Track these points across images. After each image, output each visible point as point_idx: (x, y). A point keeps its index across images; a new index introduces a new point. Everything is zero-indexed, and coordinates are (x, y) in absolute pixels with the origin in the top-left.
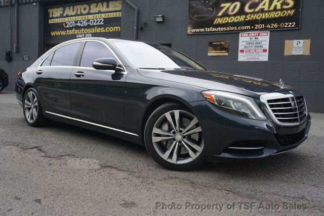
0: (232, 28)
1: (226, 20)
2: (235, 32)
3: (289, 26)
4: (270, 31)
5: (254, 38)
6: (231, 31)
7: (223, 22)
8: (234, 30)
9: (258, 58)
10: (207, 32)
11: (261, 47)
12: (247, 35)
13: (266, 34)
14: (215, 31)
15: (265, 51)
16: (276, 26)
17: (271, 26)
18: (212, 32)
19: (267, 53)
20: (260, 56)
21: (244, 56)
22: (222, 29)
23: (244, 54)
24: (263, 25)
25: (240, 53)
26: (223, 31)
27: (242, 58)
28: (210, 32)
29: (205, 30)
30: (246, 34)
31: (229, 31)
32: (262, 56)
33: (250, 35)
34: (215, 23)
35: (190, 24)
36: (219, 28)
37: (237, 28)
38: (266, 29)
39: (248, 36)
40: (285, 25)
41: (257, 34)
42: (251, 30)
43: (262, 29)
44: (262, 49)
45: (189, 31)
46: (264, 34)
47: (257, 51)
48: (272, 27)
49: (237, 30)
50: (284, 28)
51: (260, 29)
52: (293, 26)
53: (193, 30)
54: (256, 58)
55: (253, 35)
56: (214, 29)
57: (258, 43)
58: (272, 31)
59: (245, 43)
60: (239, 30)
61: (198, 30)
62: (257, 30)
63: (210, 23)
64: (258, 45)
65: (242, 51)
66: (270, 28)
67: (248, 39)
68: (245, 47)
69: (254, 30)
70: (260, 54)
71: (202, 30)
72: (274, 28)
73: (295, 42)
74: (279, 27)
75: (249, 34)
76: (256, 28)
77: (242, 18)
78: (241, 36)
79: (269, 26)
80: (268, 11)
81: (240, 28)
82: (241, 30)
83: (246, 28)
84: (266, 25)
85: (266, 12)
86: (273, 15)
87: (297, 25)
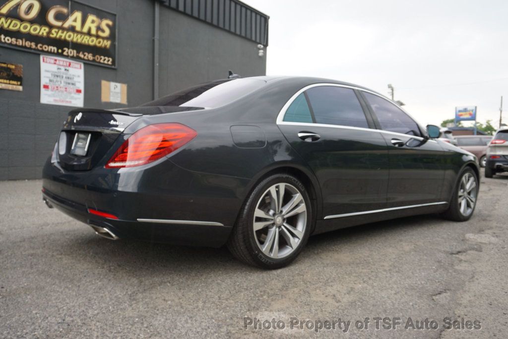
0: (28, 44)
1: (16, 25)
2: (32, 51)
3: (105, 62)
4: (85, 64)
5: (63, 69)
6: (26, 47)
7: (11, 27)
8: (31, 48)
9: (70, 102)
11: (73, 84)
12: (53, 61)
13: (79, 66)
15: (79, 91)
16: (90, 57)
17: (85, 55)
19: (82, 96)
20: (72, 98)
21: (49, 96)
22: (8, 40)
23: (49, 92)
24: (75, 51)
25: (43, 90)
26: (11, 44)
27: (46, 98)
30: (51, 59)
31: (22, 47)
32: (76, 99)
33: (57, 62)
36: (3, 37)
37: (36, 45)
38: (77, 58)
39: (55, 63)
40: (101, 59)
41: (68, 64)
42: (58, 54)
43: (73, 58)
44: (75, 88)
46: (77, 66)
47: (68, 90)
48: (86, 58)
49: (34, 49)
50: (100, 62)
51: (71, 57)
52: (109, 63)
54: (67, 102)
55: (61, 63)
57: (68, 78)
58: (87, 64)
59: (49, 75)
60: (38, 50)
62: (67, 57)
64: (69, 81)
65: (46, 87)
66: (84, 59)
67: (54, 68)
68: (50, 81)
69: (61, 55)
70: (73, 95)
72: (88, 60)
73: (113, 84)
74: (94, 60)
75: (56, 60)
76: (65, 53)
77: (43, 31)
78: (44, 61)
79: (81, 55)
80: (81, 33)
81: (41, 47)
82: (43, 51)
83: (51, 49)
84: (78, 52)
85: (78, 32)
86: (87, 40)
87: (113, 62)
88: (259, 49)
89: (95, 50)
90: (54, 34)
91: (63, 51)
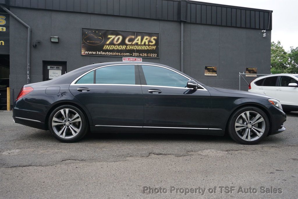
0: (117, 54)
1: (112, 47)
2: (119, 56)
3: (153, 56)
4: (142, 58)
6: (116, 55)
7: (111, 48)
8: (118, 55)
10: (98, 55)
13: (140, 60)
14: (104, 55)
16: (146, 55)
17: (143, 55)
18: (102, 55)
22: (110, 54)
24: (138, 54)
26: (111, 55)
28: (100, 55)
29: (96, 53)
30: (127, 58)
31: (115, 55)
33: (130, 59)
34: (104, 48)
35: (83, 47)
36: (107, 53)
37: (121, 54)
38: (139, 56)
39: (129, 60)
40: (151, 55)
41: (135, 59)
42: (130, 56)
43: (137, 56)
45: (83, 53)
46: (139, 60)
48: (143, 56)
50: (150, 57)
51: (136, 56)
52: (155, 56)
53: (87, 52)
55: (132, 59)
56: (103, 53)
58: (144, 58)
60: (122, 56)
61: (90, 53)
62: (134, 56)
63: (100, 49)
66: (142, 56)
69: (132, 56)
71: (94, 53)
72: (145, 56)
74: (147, 56)
75: (129, 59)
76: (133, 55)
77: (124, 47)
78: (124, 60)
79: (141, 55)
80: (141, 45)
81: (123, 54)
82: (124, 56)
83: (127, 54)
84: (139, 54)
85: (139, 45)
86: (144, 48)
87: (158, 56)
88: (264, 33)
89: (147, 51)
90: (128, 48)
91: (133, 54)
